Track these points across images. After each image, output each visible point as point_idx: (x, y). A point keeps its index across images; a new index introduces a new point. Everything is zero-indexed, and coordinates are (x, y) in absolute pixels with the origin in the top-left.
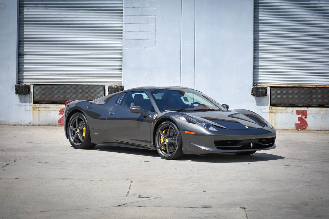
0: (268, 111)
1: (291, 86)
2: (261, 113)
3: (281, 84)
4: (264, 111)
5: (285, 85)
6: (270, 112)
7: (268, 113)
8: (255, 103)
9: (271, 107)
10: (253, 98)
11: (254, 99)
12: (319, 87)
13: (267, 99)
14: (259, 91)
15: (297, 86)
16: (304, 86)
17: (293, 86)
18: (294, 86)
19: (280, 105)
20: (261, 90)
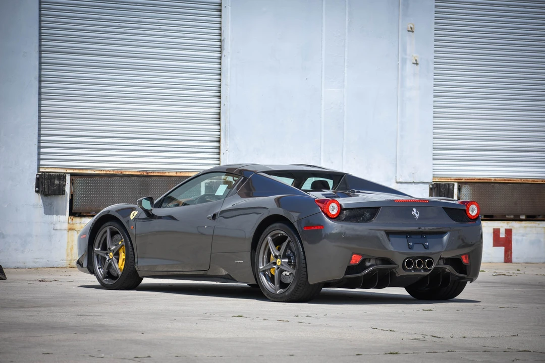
0: (66, 226)
1: (102, 172)
2: (53, 232)
3: (83, 169)
4: (58, 228)
5: (91, 170)
6: (70, 229)
7: (66, 232)
8: (43, 210)
9: (72, 217)
10: (37, 199)
11: (41, 202)
12: (152, 174)
13: (64, 202)
14: (54, 183)
15: (112, 173)
16: (124, 173)
17: (105, 172)
18: (108, 173)
19: (89, 213)
20: (57, 182)
